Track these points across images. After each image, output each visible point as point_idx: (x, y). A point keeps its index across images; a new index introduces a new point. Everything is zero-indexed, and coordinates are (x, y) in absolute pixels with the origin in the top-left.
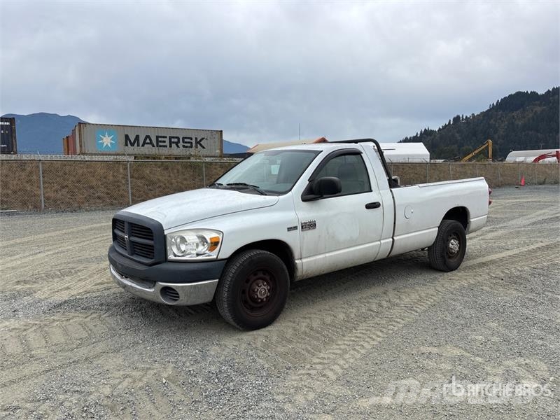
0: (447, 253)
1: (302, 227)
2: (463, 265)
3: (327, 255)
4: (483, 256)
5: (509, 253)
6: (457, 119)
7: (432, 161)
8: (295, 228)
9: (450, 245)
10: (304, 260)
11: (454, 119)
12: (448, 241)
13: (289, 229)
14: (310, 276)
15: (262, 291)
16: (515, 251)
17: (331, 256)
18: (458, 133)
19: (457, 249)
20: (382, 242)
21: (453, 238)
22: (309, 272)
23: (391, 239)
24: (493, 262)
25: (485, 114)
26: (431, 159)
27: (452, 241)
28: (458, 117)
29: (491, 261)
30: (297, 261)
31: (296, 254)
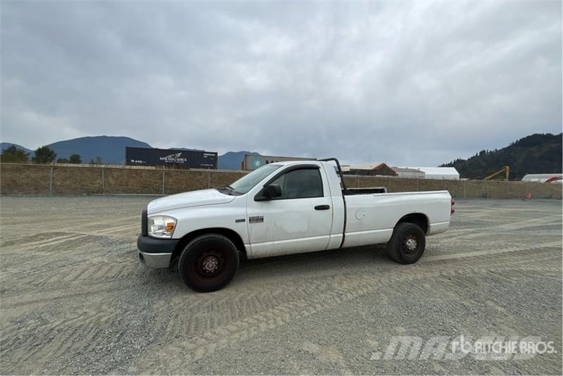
0: (404, 250)
1: (250, 220)
2: (422, 260)
3: (276, 242)
4: (449, 253)
5: (477, 254)
6: (483, 153)
7: (462, 179)
8: (244, 220)
9: (407, 243)
10: (252, 245)
11: (481, 153)
12: (405, 240)
13: (238, 221)
14: (259, 257)
15: (211, 264)
16: (484, 253)
17: (279, 244)
18: (484, 161)
19: (414, 247)
20: (332, 236)
21: (411, 238)
22: (258, 254)
23: (342, 235)
24: (454, 260)
25: (505, 150)
26: (460, 177)
27: (410, 240)
28: (484, 151)
29: (452, 259)
30: (246, 246)
31: (245, 240)
